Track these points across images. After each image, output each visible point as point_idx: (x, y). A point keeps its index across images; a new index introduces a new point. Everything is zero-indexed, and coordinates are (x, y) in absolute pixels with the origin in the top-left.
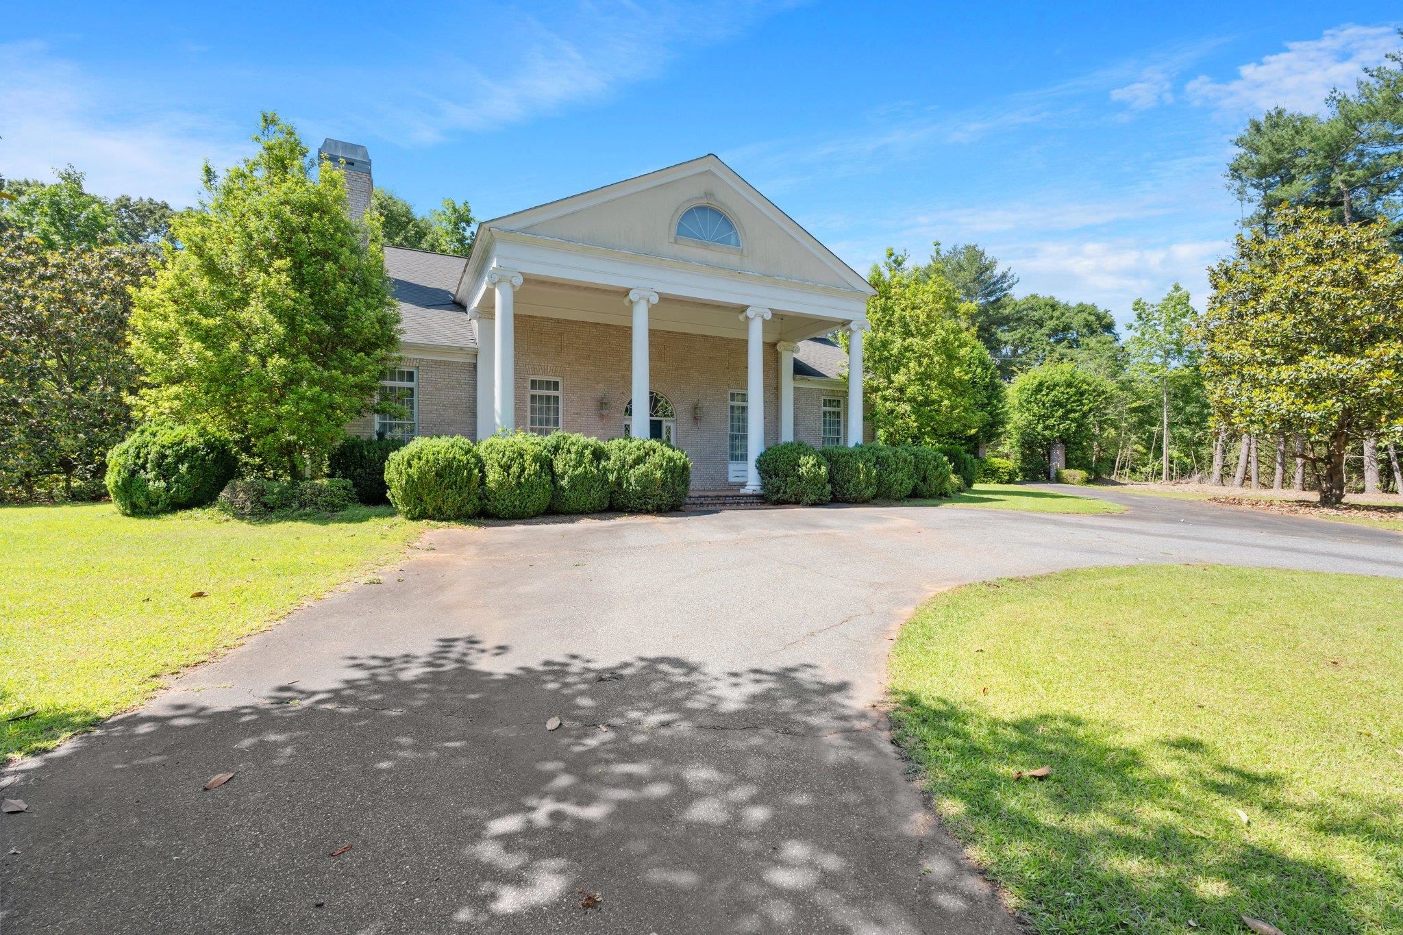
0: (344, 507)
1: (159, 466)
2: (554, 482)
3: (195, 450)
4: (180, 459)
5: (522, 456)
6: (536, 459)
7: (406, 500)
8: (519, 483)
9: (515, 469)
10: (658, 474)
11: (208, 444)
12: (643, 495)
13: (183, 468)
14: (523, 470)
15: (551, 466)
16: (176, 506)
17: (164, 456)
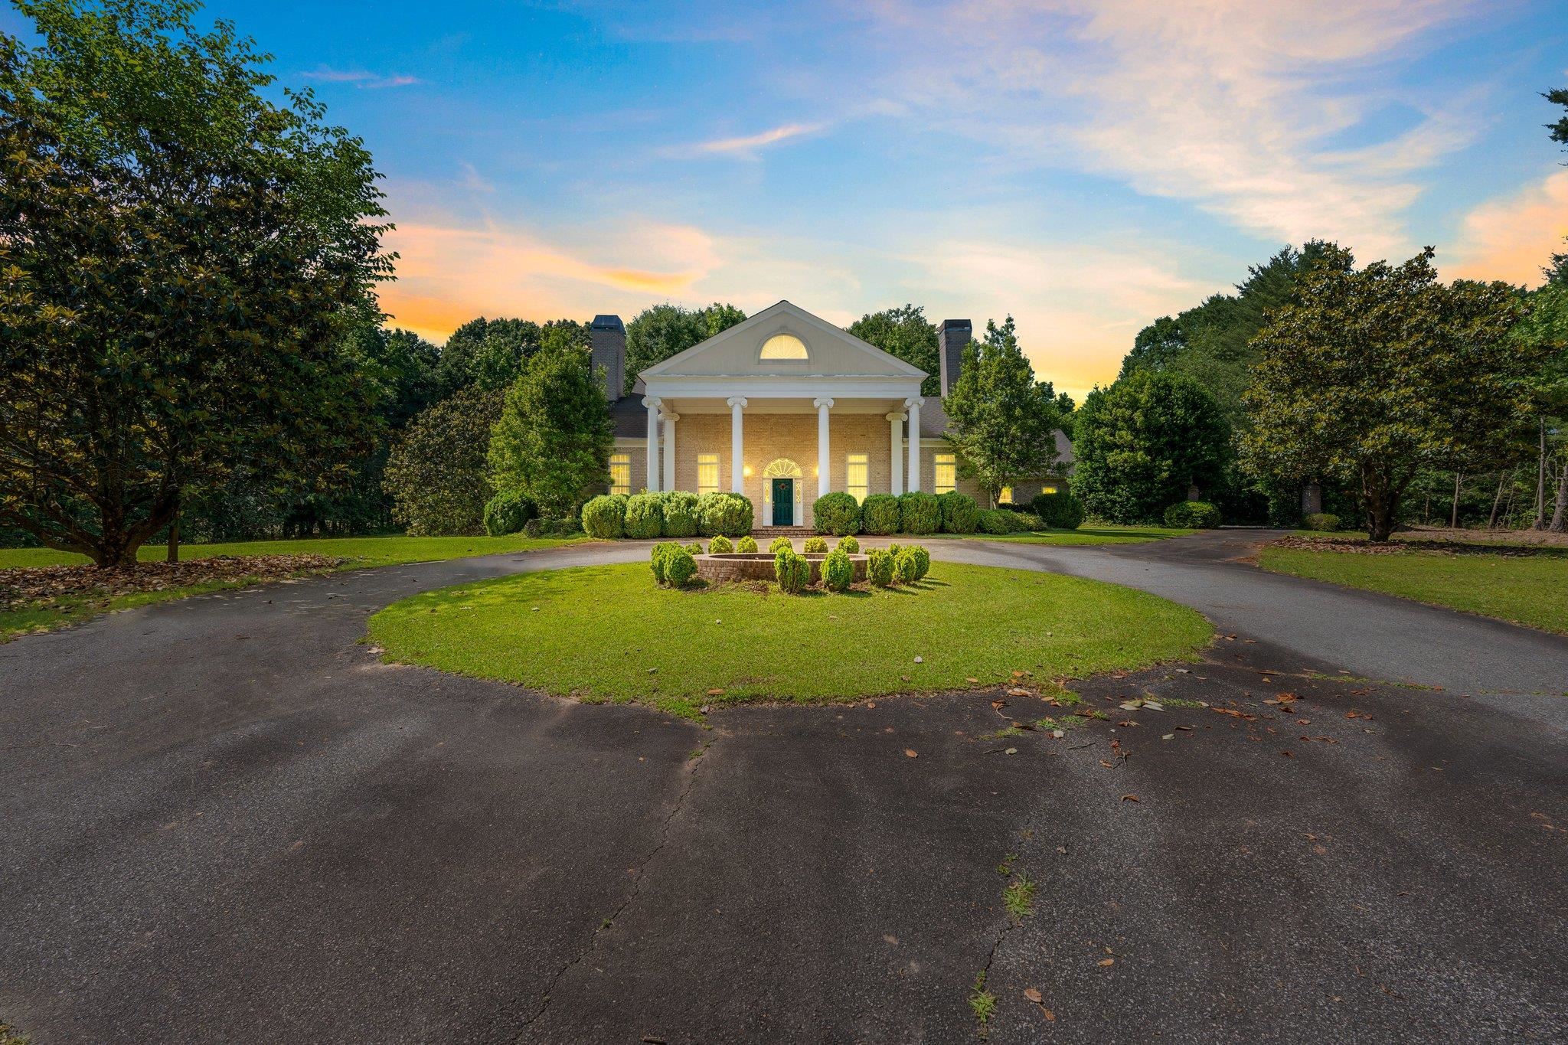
0: (573, 533)
1: (501, 511)
2: (663, 519)
3: (516, 504)
4: (510, 509)
5: (644, 504)
6: (652, 505)
7: (592, 527)
8: (641, 520)
9: (639, 512)
10: (720, 514)
11: (524, 502)
12: (713, 527)
13: (511, 513)
14: (643, 512)
15: (661, 510)
16: (508, 531)
17: (504, 508)
